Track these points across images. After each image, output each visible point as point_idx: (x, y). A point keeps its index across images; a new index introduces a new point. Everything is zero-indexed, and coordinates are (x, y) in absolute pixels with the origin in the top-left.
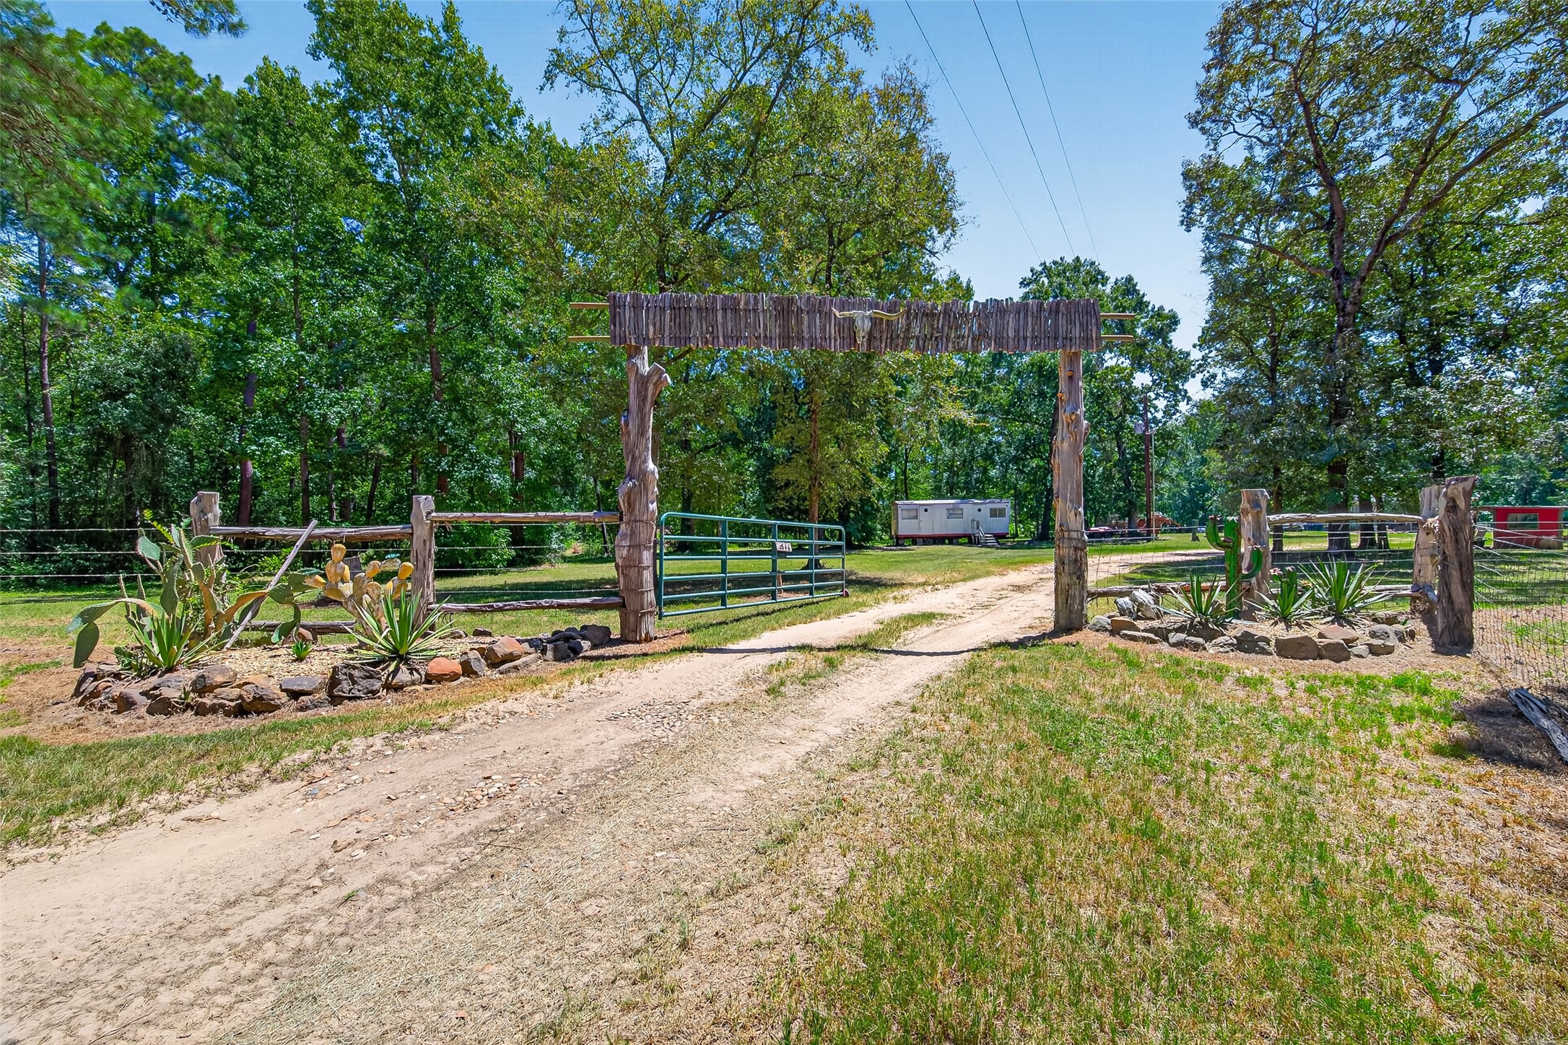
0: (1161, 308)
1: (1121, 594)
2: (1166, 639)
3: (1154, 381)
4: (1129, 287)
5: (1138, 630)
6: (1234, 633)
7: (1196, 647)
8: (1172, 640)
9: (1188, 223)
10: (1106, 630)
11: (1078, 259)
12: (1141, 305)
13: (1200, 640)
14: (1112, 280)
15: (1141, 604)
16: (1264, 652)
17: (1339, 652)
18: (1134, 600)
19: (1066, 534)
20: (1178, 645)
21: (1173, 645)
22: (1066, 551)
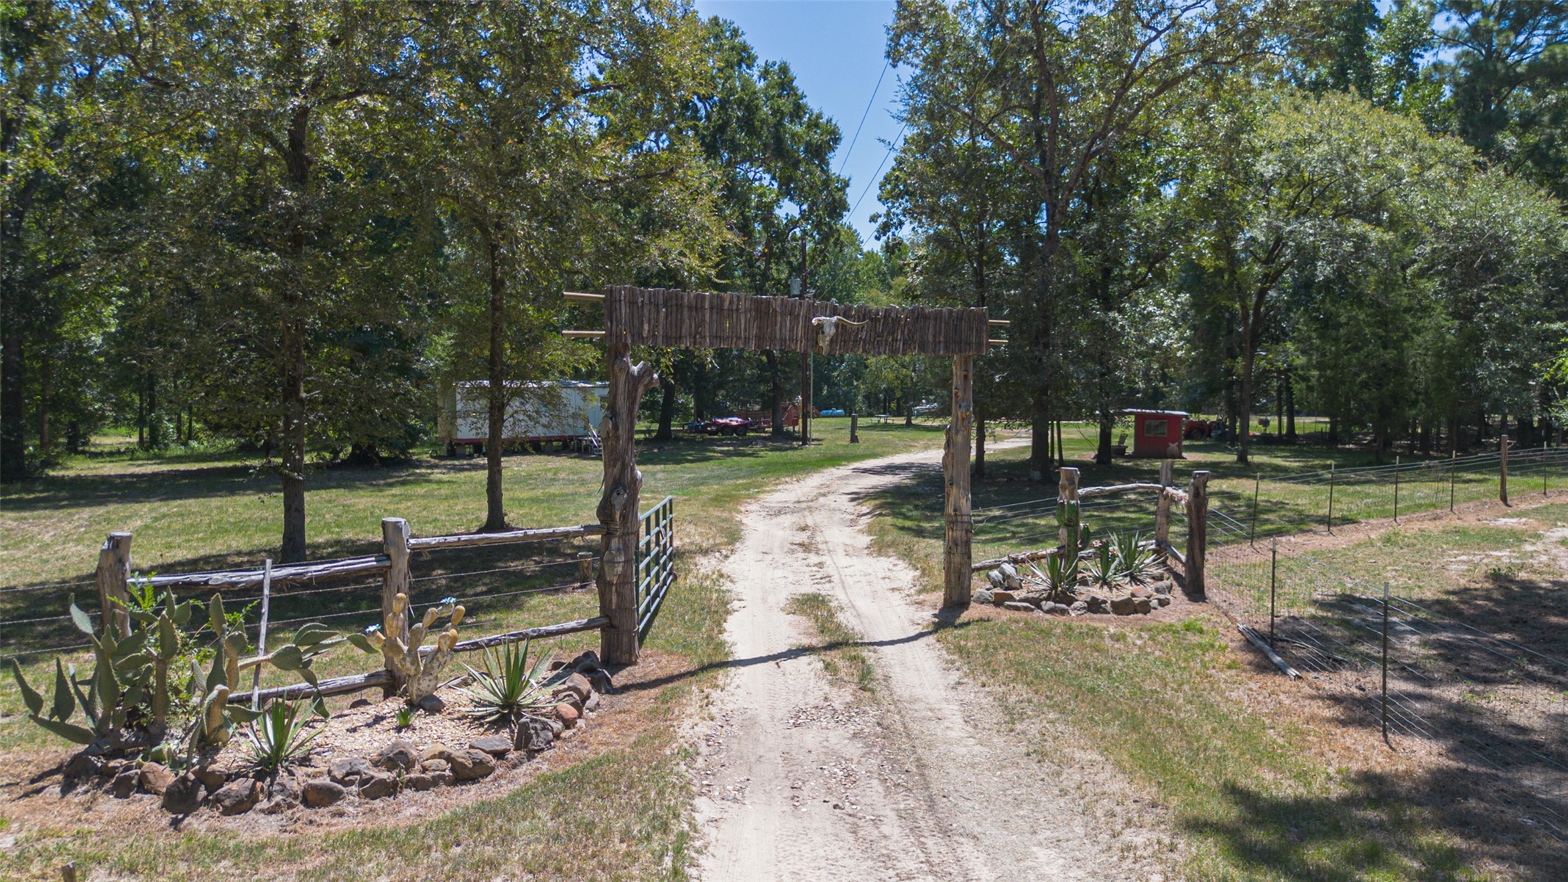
0: (819, 116)
1: (991, 568)
2: (1039, 607)
3: (802, 212)
4: (783, 81)
5: (1015, 600)
6: (1082, 597)
7: (1063, 612)
8: (1046, 608)
9: (894, 56)
10: (989, 602)
11: (716, 18)
12: (798, 110)
13: (1064, 606)
14: (761, 62)
15: (1009, 577)
16: (1106, 612)
17: (1145, 607)
18: (1003, 573)
19: (959, 518)
20: (1049, 612)
21: (1048, 612)
22: (959, 533)
